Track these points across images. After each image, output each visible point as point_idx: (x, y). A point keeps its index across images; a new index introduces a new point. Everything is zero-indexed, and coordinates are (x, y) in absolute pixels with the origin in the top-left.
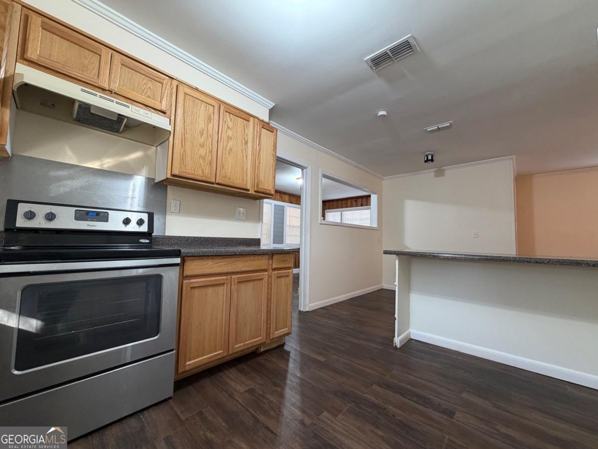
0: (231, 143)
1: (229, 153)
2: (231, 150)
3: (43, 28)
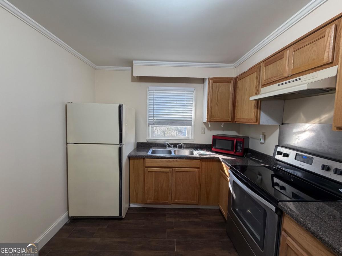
3: (265, 66)
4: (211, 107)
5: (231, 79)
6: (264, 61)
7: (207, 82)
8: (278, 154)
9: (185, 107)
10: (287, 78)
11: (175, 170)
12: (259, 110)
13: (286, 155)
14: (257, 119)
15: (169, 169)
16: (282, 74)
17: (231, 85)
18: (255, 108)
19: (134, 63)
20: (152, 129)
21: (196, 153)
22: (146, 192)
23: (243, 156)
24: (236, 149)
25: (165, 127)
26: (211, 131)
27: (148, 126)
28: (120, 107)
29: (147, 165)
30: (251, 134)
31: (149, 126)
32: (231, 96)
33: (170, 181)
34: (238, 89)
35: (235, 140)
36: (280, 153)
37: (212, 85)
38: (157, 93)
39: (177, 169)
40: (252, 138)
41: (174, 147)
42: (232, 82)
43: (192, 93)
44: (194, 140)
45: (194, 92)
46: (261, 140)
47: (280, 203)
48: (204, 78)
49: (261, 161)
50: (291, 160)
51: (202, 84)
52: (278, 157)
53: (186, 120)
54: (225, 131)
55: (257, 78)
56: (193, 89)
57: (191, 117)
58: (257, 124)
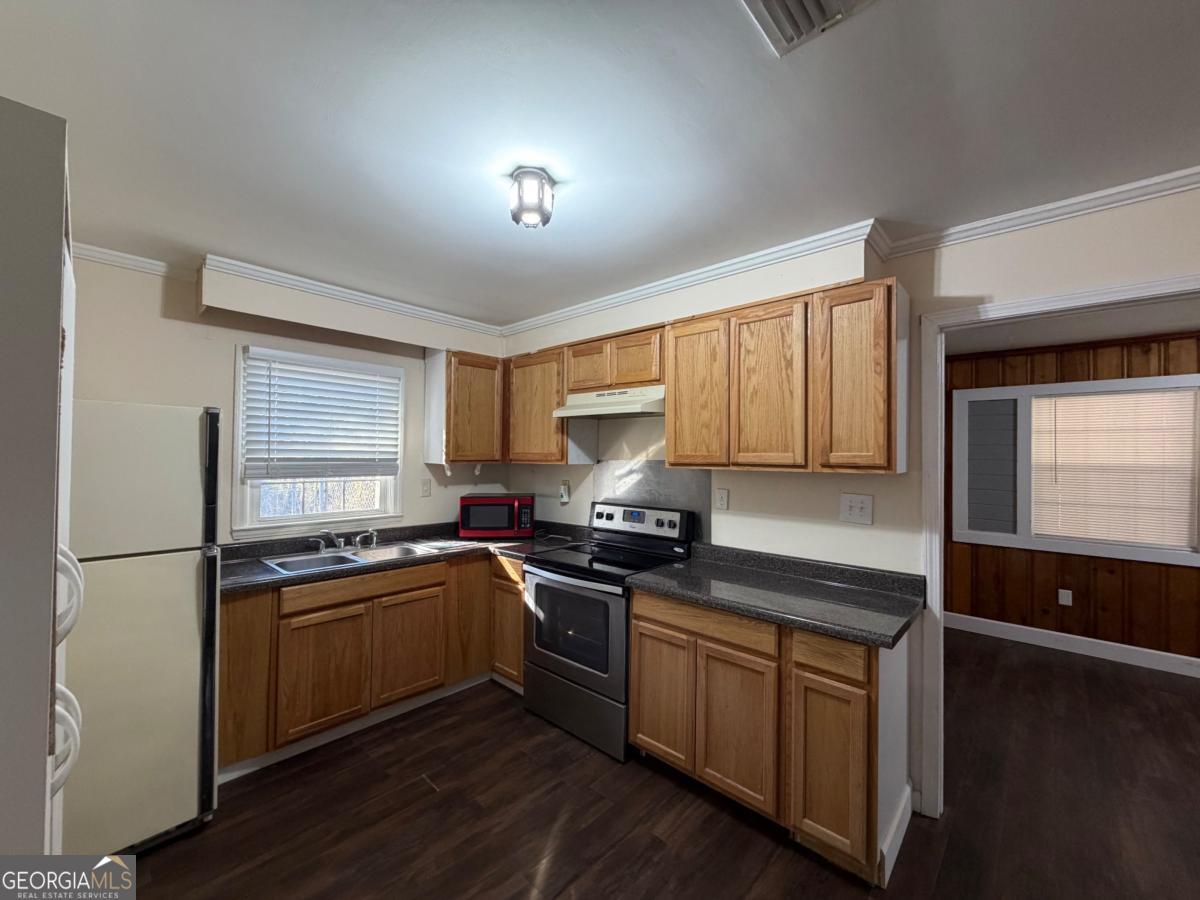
0: (754, 380)
1: (752, 402)
2: (755, 392)
3: (574, 357)
4: (456, 425)
5: (496, 360)
6: (571, 346)
7: (442, 359)
8: (598, 517)
9: (377, 421)
10: (609, 387)
11: (380, 603)
12: (565, 437)
13: (610, 517)
14: (563, 454)
15: (362, 606)
16: (602, 379)
17: (498, 374)
18: (557, 433)
19: (208, 261)
20: (252, 495)
21: (422, 549)
22: (283, 700)
23: (532, 538)
24: (520, 522)
25: (303, 483)
26: (446, 486)
27: (239, 482)
28: (211, 421)
29: (287, 608)
30: (538, 486)
31: (243, 483)
32: (498, 400)
33: (368, 643)
34: (514, 388)
35: (516, 504)
36: (600, 516)
37: (457, 369)
38: (281, 370)
39: (387, 601)
40: (541, 496)
41: (346, 545)
42: (500, 368)
43: (396, 381)
44: (401, 516)
45: (400, 379)
46: (562, 496)
47: (627, 579)
48: (424, 349)
49: (569, 538)
50: (618, 524)
51: (422, 362)
52: (598, 523)
53: (380, 460)
54: (480, 486)
55: (559, 374)
56: (401, 371)
57: (393, 450)
58: (563, 463)
